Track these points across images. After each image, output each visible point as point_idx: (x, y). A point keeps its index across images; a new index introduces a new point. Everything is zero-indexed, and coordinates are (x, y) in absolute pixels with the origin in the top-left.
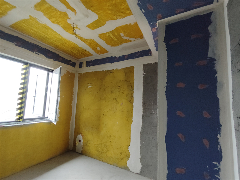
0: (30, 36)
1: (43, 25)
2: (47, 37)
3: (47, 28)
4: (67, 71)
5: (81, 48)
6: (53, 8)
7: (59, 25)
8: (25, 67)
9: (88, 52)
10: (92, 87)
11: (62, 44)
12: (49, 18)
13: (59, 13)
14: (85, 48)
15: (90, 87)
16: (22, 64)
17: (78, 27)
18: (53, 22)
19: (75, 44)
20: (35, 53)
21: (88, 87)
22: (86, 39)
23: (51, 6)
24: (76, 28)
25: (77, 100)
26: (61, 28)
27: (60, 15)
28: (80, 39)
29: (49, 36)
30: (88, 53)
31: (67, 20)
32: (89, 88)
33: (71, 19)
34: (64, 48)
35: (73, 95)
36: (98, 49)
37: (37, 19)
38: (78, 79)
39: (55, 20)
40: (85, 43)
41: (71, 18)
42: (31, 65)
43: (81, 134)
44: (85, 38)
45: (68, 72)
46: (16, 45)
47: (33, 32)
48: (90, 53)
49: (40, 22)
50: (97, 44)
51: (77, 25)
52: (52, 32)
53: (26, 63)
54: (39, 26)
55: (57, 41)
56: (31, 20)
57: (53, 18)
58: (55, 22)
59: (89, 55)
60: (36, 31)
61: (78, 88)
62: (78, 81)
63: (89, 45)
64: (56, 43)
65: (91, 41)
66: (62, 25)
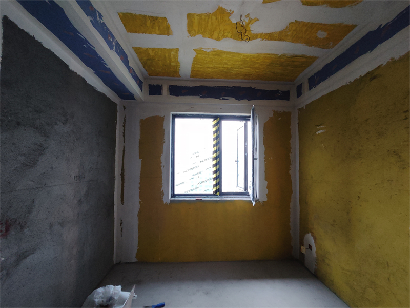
0: (212, 78)
1: (213, 53)
2: (228, 69)
3: (218, 54)
4: (274, 111)
5: (284, 55)
6: (203, 17)
7: (227, 37)
8: (216, 122)
9: (302, 57)
10: (324, 131)
11: (250, 67)
12: (211, 37)
13: (214, 18)
14: (291, 53)
15: (320, 132)
16: (212, 120)
17: (252, 17)
18: (218, 39)
19: (268, 54)
20: (223, 99)
21: (317, 133)
22: (281, 32)
23: (200, 15)
24: (250, 21)
25: (300, 162)
26: (232, 40)
27: (216, 19)
28: (271, 40)
29: (229, 65)
30: (304, 60)
31: (229, 20)
32: (319, 134)
33: (233, 12)
34: (257, 72)
35: (290, 155)
36: (322, 35)
37: (202, 48)
38: (297, 121)
39: (219, 34)
40: (284, 40)
41: (232, 10)
42: (222, 118)
43: (312, 233)
44: (278, 29)
45: (276, 113)
46: (201, 97)
47: (211, 70)
48: (309, 57)
49: (208, 51)
50: (312, 27)
51: (248, 14)
52: (228, 56)
53: (215, 117)
54: (210, 57)
55: (242, 67)
56: (199, 56)
57: (214, 31)
58: (220, 37)
59: (309, 60)
60: (213, 66)
61: (300, 139)
62: (298, 125)
63: (295, 39)
64: (242, 70)
65: (294, 28)
66: (229, 35)
